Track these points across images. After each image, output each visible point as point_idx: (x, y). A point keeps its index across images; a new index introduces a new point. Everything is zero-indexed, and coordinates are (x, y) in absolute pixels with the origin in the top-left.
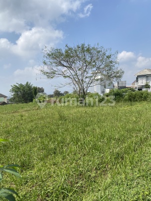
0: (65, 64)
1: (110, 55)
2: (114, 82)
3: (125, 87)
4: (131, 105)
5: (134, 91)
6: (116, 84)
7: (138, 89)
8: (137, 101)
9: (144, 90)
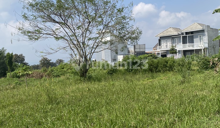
0: (57, 19)
1: (123, 9)
2: (128, 46)
3: (144, 53)
4: (153, 77)
5: (156, 58)
6: (132, 49)
7: (162, 56)
8: (160, 71)
9: (169, 56)
